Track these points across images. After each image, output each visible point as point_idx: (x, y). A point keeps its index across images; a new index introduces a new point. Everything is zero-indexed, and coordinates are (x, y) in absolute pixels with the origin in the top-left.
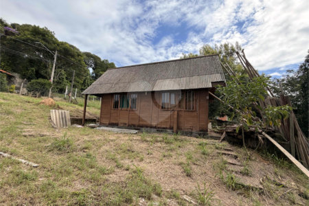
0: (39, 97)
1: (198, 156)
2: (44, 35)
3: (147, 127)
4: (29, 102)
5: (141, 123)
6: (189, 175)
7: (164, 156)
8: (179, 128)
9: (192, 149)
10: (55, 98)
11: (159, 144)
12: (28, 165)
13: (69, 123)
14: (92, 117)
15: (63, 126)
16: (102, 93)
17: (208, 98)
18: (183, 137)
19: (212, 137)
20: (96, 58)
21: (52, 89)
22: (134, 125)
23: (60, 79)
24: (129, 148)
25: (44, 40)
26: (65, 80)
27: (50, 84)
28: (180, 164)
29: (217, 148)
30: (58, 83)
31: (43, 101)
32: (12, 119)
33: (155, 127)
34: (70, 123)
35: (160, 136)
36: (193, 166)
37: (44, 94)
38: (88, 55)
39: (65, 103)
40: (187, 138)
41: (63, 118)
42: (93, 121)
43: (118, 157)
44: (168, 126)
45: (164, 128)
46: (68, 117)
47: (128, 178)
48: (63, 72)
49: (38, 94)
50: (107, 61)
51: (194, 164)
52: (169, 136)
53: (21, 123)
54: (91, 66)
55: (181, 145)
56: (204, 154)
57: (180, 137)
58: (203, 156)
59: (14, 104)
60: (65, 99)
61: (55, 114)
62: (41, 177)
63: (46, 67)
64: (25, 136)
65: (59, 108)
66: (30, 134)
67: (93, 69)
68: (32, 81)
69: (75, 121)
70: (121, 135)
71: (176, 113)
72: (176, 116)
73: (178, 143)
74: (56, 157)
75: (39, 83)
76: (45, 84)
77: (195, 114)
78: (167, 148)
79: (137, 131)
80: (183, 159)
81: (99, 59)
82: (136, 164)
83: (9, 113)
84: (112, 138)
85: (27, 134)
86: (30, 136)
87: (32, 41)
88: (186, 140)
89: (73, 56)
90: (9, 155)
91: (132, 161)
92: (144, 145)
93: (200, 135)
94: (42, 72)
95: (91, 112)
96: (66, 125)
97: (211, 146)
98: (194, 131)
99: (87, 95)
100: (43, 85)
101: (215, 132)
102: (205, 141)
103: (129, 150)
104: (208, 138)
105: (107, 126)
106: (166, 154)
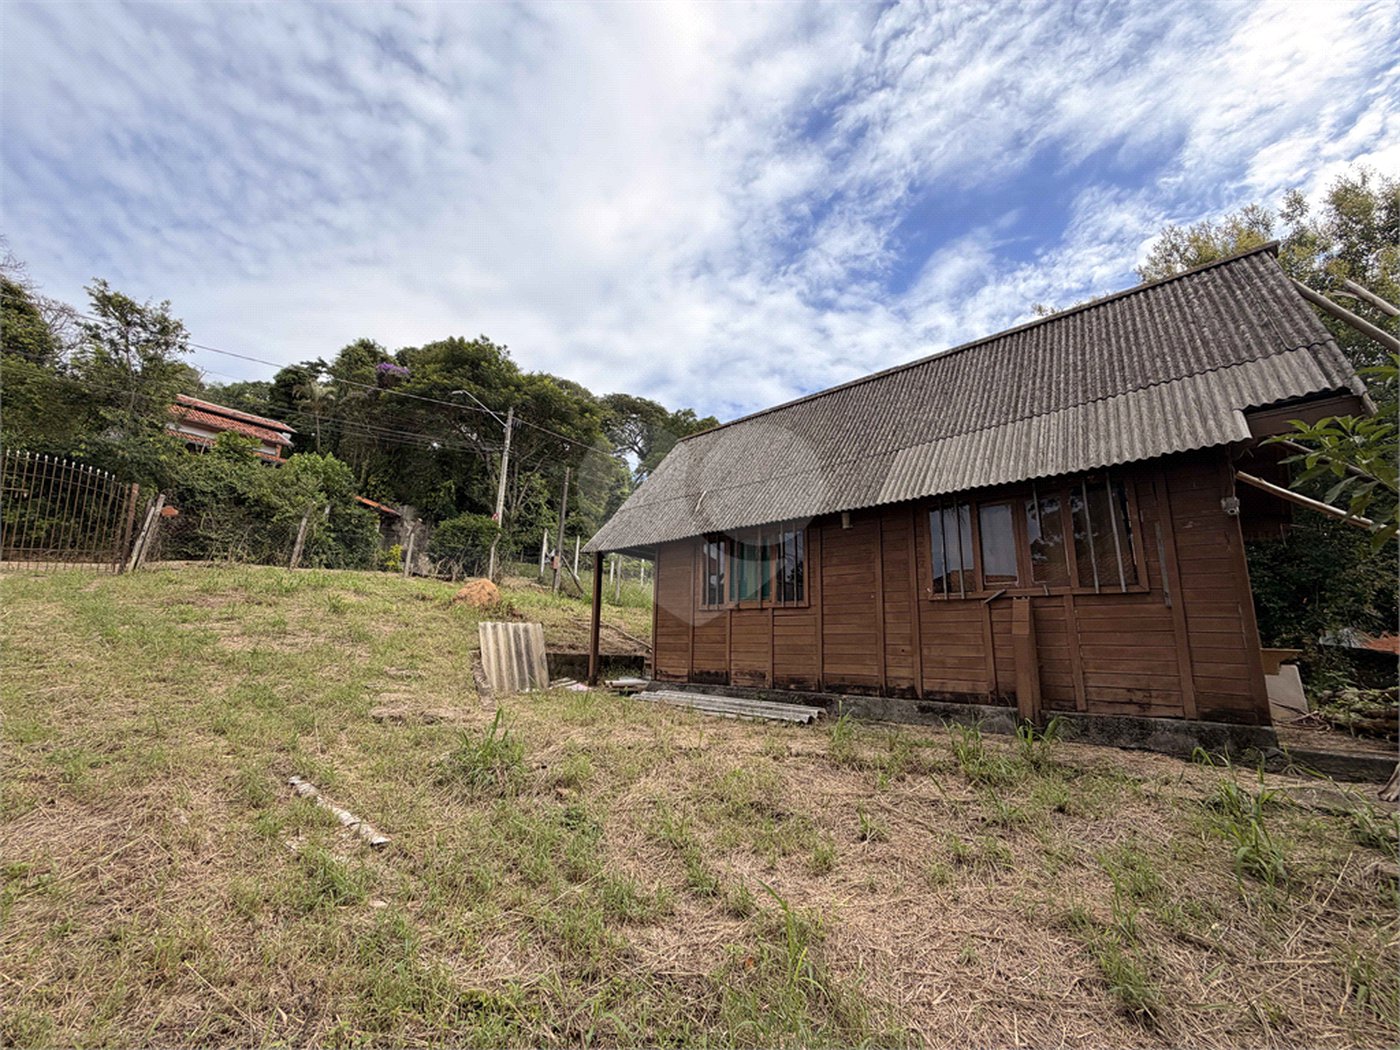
0: (460, 579)
1: (1207, 881)
2: (475, 364)
3: (866, 690)
4: (424, 599)
5: (834, 670)
6: (1136, 1015)
7: (960, 860)
8: (1050, 697)
9: (1158, 831)
10: (507, 581)
11: (927, 787)
12: (357, 835)
13: (542, 674)
14: (628, 648)
15: (523, 685)
16: (655, 539)
17: (1232, 505)
18: (1088, 753)
19: (1314, 763)
20: (647, 412)
21: (499, 548)
22: (801, 683)
23: (527, 508)
24: (758, 796)
25: (477, 379)
26: (545, 509)
27: (493, 530)
28: (1069, 924)
29: (1372, 843)
30: (523, 523)
31: (464, 591)
32: (362, 657)
33: (910, 693)
34: (545, 674)
35: (936, 742)
36: (1174, 956)
37: (474, 568)
38: (622, 405)
39: (537, 595)
40: (1117, 758)
41: (521, 653)
42: (633, 664)
43: (705, 836)
44: (983, 689)
45: (960, 698)
46: (539, 650)
47: (736, 967)
48: (537, 481)
49: (456, 569)
50: (690, 413)
51: (1182, 939)
52: (990, 743)
53: (381, 674)
54: (632, 446)
55: (1070, 800)
56: (1257, 875)
57: (1062, 751)
58: (1252, 891)
59: (380, 605)
60: (540, 581)
61: (493, 638)
62: (380, 897)
63: (485, 473)
64: (379, 720)
65: (513, 614)
66: (396, 712)
67: (641, 455)
68: (442, 524)
69: (565, 665)
70: (736, 731)
71: (1021, 608)
72: (1022, 630)
73: (1056, 789)
74: (458, 813)
75: (462, 529)
76: (479, 530)
77: (1152, 609)
78: (976, 812)
79: (814, 711)
80: (1093, 897)
81: (661, 411)
82: (789, 885)
83: (359, 638)
84: (688, 739)
85: (384, 712)
86: (393, 718)
87: (445, 389)
88: (1106, 773)
89: (564, 418)
90: (313, 791)
91: (770, 870)
92: (841, 786)
93: (1209, 741)
94: (476, 489)
95: (626, 628)
96: (533, 685)
97: (1318, 821)
98: (1161, 716)
99: (601, 556)
100: (475, 534)
101: (1340, 728)
102: (1252, 784)
103: (758, 807)
104: (1277, 765)
105: (682, 688)
106: (972, 849)
